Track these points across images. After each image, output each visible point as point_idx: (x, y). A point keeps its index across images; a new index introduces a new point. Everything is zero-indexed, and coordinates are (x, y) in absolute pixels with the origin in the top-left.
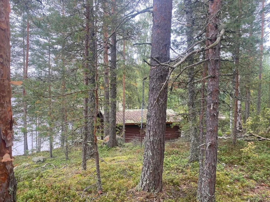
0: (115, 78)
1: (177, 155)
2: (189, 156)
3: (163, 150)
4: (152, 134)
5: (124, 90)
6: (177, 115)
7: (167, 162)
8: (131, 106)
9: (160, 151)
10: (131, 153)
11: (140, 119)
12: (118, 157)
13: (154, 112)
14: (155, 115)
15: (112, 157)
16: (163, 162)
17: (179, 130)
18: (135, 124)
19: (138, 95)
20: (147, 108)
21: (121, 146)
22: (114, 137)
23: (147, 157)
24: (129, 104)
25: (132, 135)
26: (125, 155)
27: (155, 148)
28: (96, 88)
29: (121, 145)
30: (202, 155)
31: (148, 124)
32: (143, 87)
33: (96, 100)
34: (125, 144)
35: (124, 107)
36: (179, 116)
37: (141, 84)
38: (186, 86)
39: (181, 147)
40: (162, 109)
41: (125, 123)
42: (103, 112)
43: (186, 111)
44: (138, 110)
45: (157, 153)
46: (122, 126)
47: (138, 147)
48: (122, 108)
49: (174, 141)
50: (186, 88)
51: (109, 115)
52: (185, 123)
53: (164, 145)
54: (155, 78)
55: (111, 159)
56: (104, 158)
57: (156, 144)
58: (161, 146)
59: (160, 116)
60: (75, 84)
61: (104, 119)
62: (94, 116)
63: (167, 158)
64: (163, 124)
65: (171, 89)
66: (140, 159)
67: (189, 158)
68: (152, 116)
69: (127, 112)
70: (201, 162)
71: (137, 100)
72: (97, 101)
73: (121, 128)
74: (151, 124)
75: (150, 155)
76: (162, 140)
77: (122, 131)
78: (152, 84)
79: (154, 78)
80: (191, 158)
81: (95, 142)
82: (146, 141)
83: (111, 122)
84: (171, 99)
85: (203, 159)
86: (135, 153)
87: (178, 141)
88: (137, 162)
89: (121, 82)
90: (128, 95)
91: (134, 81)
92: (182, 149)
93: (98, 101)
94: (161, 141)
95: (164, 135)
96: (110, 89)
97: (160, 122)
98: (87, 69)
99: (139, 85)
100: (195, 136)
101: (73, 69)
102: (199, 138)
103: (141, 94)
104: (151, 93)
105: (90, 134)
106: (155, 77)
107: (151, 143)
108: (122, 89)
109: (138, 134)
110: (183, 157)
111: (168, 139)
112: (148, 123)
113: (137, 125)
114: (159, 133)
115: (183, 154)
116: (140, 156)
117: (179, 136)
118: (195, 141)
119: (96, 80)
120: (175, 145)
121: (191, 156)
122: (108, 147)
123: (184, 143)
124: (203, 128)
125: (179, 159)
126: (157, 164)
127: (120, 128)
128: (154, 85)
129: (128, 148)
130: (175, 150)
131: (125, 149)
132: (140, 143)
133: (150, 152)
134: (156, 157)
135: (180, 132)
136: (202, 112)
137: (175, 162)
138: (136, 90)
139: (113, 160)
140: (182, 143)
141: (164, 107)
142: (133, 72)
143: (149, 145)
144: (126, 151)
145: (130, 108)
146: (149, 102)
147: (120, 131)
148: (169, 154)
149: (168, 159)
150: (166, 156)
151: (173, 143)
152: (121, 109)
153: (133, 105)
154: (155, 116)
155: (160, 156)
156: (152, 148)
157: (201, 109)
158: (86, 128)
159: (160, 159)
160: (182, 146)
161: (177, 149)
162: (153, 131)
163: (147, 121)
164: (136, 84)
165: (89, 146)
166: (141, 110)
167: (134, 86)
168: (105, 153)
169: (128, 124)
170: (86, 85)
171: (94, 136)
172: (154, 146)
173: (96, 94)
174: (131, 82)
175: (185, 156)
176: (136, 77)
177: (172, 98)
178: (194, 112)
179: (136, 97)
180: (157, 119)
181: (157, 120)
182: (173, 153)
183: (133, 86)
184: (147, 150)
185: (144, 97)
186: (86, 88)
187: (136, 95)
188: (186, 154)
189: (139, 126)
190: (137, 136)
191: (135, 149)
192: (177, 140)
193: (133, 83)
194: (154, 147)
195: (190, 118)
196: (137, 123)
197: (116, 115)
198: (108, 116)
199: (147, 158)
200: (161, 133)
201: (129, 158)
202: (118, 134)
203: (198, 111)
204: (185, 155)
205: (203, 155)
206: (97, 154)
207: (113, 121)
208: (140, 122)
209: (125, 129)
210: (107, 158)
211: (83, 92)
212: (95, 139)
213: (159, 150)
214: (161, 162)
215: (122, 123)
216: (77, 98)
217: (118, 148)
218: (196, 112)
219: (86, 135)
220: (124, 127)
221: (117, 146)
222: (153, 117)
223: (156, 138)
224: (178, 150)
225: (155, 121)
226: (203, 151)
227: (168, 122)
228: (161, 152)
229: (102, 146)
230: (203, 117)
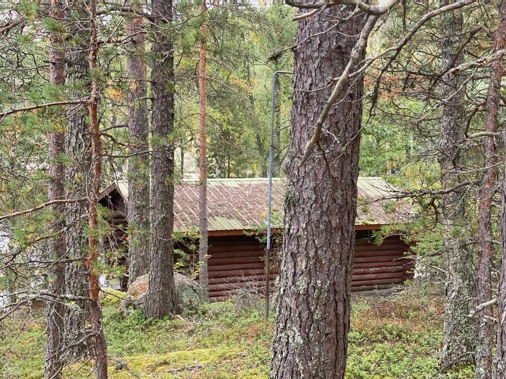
0: (170, 60)
1: (399, 344)
2: (442, 346)
3: (345, 325)
4: (304, 267)
5: (203, 104)
6: (397, 198)
7: (361, 369)
8: (229, 167)
9: (334, 330)
10: (228, 338)
11: (264, 214)
12: (179, 352)
13: (312, 185)
14: (314, 197)
15: (158, 353)
16: (344, 368)
17: (407, 255)
18: (245, 232)
19: (255, 125)
20: (287, 171)
21: (191, 315)
22: (166, 282)
23: (284, 349)
24: (223, 157)
25: (234, 272)
26: (207, 347)
27: (315, 317)
28: (93, 94)
29: (193, 311)
30: (486, 341)
31: (289, 230)
32: (277, 96)
33: (92, 140)
34: (207, 306)
35: (206, 170)
36: (405, 199)
37: (270, 84)
38: (430, 89)
39: (412, 314)
40: (342, 175)
41: (209, 229)
42: (124, 189)
43: (430, 181)
44: (257, 181)
45: (320, 337)
46: (198, 239)
47: (255, 317)
48: (199, 175)
49: (390, 293)
50: (430, 95)
51: (147, 200)
52: (426, 227)
53: (349, 305)
54: (317, 58)
55: (156, 359)
56: (130, 358)
57: (317, 304)
58: (336, 309)
59: (334, 201)
60: (18, 82)
61: (129, 213)
62: (86, 200)
63: (359, 354)
64: (344, 230)
65: (374, 99)
66: (260, 359)
67: (443, 353)
68: (304, 202)
69: (214, 189)
70: (482, 370)
71: (254, 145)
72: (99, 144)
73: (193, 247)
74: (301, 230)
75: (297, 344)
76: (341, 288)
77: (197, 260)
78: (305, 78)
79: (310, 57)
80: (450, 354)
81: (91, 297)
82: (282, 293)
83: (155, 224)
84: (378, 141)
85: (489, 357)
86: (243, 339)
87: (401, 293)
88: (251, 370)
89: (192, 74)
90: (221, 126)
91: (242, 72)
92: (415, 322)
93: (104, 146)
94: (335, 292)
95: (346, 272)
96: (149, 102)
97: (335, 221)
98: (58, 24)
99: (261, 87)
100: (466, 275)
101: (8, 25)
102: (478, 280)
103: (266, 120)
104: (301, 114)
105: (75, 269)
106: (316, 54)
107: (301, 299)
108: (198, 103)
109: (258, 271)
110: (419, 350)
111: (367, 286)
112: (290, 226)
113: (254, 235)
114: (330, 265)
115: (422, 340)
116: (264, 349)
117: (408, 275)
118: (465, 292)
119: (91, 64)
120: (392, 309)
121: (448, 348)
122: (144, 315)
123: (424, 299)
124: (492, 243)
125: (406, 359)
126: (320, 374)
127: (190, 248)
128: (311, 85)
129: (217, 322)
130: (390, 326)
131: (205, 323)
132: (263, 301)
133: (297, 331)
134: (317, 350)
135: (410, 260)
136: (487, 186)
137: (390, 370)
138: (248, 104)
139: (161, 364)
140: (416, 302)
141: (348, 168)
142: (238, 37)
143: (293, 306)
144: (213, 331)
145: (225, 173)
146: (294, 149)
147: (188, 258)
148: (370, 341)
149: (365, 359)
150: (360, 349)
151: (384, 302)
152: (192, 175)
153: (239, 163)
154: (316, 201)
155: (333, 349)
156: (304, 319)
157: (486, 172)
158: (59, 247)
159: (334, 358)
160: (415, 310)
161: (397, 323)
162: (308, 257)
163: (287, 219)
164: (250, 83)
165: (71, 313)
166: (266, 180)
167: (240, 90)
168: (134, 338)
169: (220, 235)
170: (57, 84)
171: (89, 274)
172: (310, 310)
173: (94, 116)
174: (231, 76)
175: (427, 348)
176: (247, 57)
177: (383, 137)
178: (459, 186)
179: (248, 132)
180: (322, 212)
181: (321, 216)
182: (385, 338)
183: (237, 90)
184: (286, 326)
185: (278, 134)
186: (56, 96)
187: (248, 126)
188: (432, 340)
189: (261, 241)
190: (251, 278)
191: (243, 325)
192: (398, 291)
193: (236, 78)
194: (311, 314)
195: (443, 208)
196: (254, 231)
197: (172, 198)
198: (144, 203)
199: (284, 355)
200: (336, 263)
201: (223, 357)
202: (184, 271)
203: (473, 180)
204: (428, 344)
205: (492, 343)
206: (101, 342)
207: (162, 220)
208: (262, 224)
209: (209, 253)
210: (139, 357)
211: (45, 111)
212: (92, 286)
213: (330, 324)
214: (335, 367)
215: (198, 229)
216: (23, 133)
217: (180, 320)
218: (466, 184)
219: (60, 272)
220: (204, 244)
221: (179, 312)
222: (309, 205)
223: (319, 282)
224: (401, 326)
225: (314, 217)
226: (489, 326)
227: (366, 225)
228: (337, 332)
229: (122, 313)
230: (493, 203)
